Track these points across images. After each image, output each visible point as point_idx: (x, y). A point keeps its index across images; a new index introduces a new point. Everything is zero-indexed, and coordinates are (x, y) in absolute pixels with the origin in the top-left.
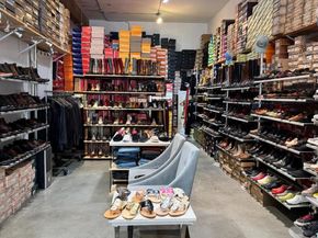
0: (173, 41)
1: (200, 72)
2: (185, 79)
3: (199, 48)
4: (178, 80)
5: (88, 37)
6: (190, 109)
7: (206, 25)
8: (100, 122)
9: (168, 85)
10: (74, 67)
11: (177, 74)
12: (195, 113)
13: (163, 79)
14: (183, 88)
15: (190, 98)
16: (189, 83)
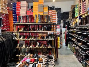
0: (60, 9)
1: (71, 20)
2: (65, 23)
3: (70, 11)
4: (62, 24)
5: (19, 7)
6: (67, 36)
7: (73, 2)
8: (24, 46)
9: (58, 26)
10: (14, 20)
11: (62, 21)
12: (70, 37)
13: (55, 24)
14: (64, 27)
15: (67, 31)
16: (67, 25)
